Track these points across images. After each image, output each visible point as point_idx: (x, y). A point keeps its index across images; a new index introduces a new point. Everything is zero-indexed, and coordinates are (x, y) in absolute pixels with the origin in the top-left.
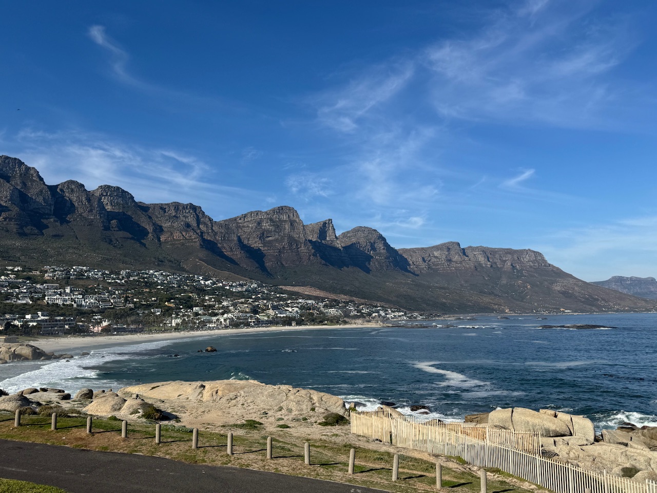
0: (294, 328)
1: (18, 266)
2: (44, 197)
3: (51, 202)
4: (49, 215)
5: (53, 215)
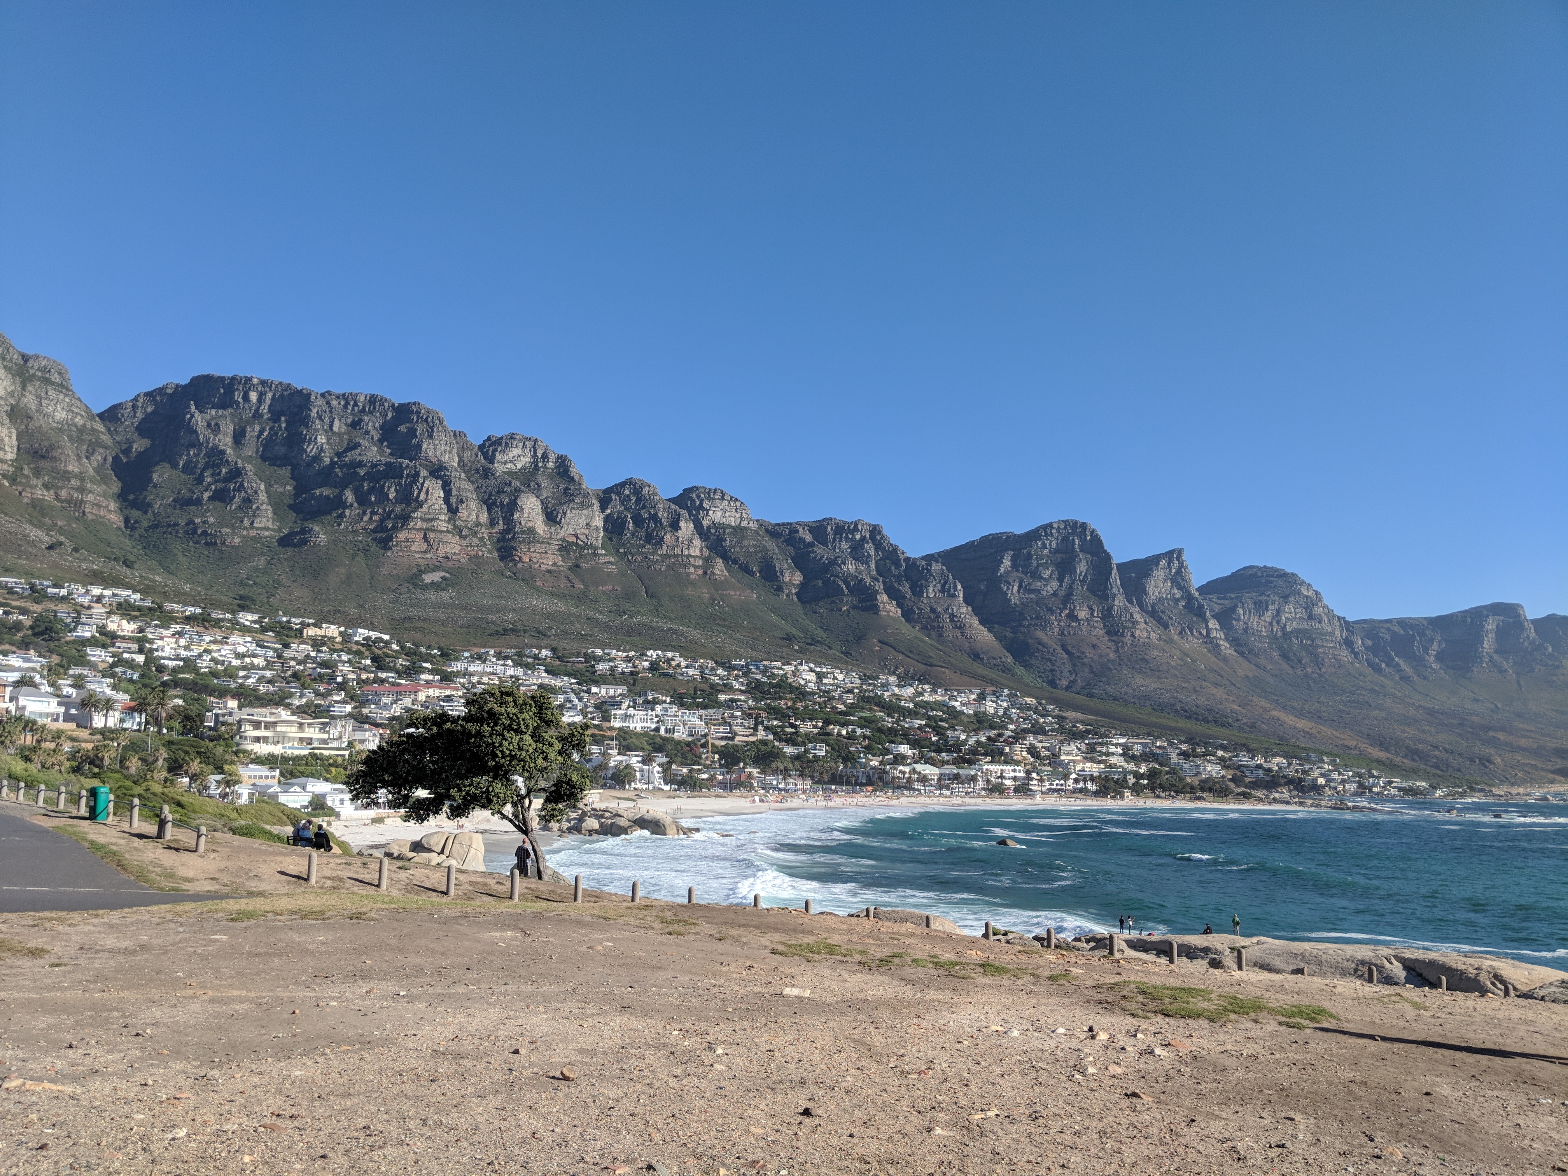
0: (1128, 802)
1: (546, 648)
2: (585, 512)
3: (598, 521)
4: (596, 548)
5: (603, 548)
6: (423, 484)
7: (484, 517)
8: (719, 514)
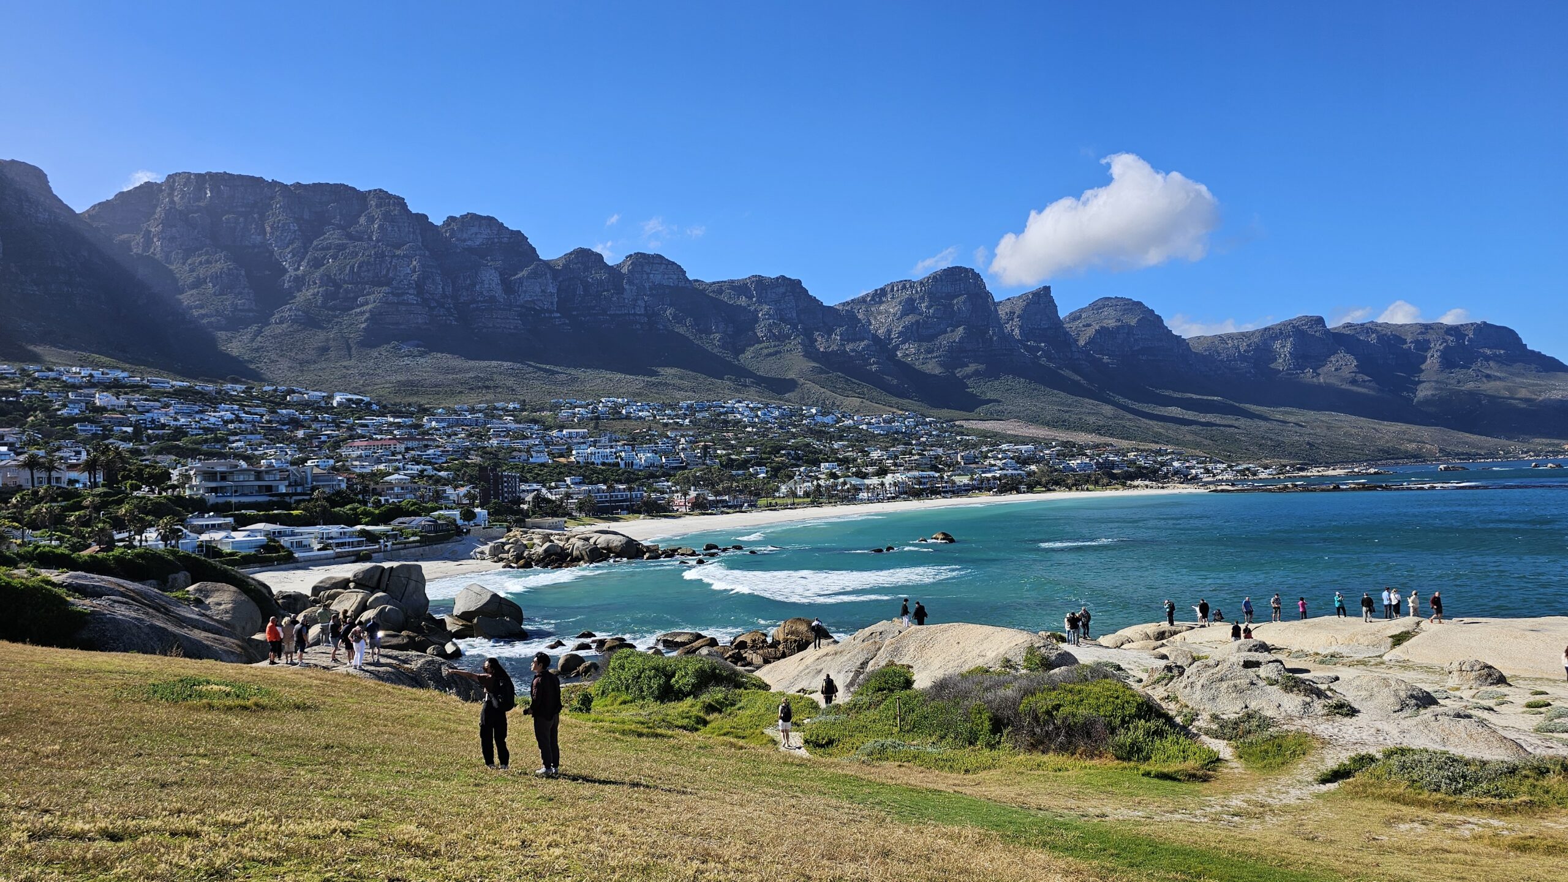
1: (513, 401)
2: (540, 280)
3: (552, 289)
4: (551, 312)
5: (557, 312)
6: (391, 263)
7: (449, 290)
8: (659, 276)
